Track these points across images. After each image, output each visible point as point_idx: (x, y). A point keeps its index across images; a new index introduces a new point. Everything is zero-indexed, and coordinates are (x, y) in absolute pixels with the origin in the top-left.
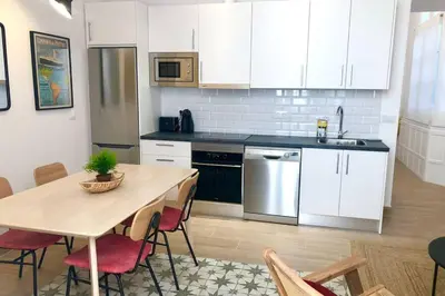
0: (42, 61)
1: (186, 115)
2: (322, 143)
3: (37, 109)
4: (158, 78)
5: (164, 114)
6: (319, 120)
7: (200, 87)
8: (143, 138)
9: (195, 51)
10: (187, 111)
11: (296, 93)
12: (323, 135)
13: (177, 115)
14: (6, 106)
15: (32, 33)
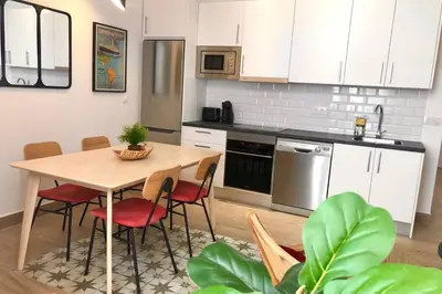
0: (102, 49)
1: (227, 106)
2: (358, 140)
3: (94, 90)
4: (203, 70)
5: (208, 105)
6: (358, 118)
7: (241, 79)
8: (185, 124)
9: (239, 45)
10: (228, 102)
11: (336, 90)
12: (360, 133)
13: (220, 106)
14: (67, 85)
15: (94, 24)
